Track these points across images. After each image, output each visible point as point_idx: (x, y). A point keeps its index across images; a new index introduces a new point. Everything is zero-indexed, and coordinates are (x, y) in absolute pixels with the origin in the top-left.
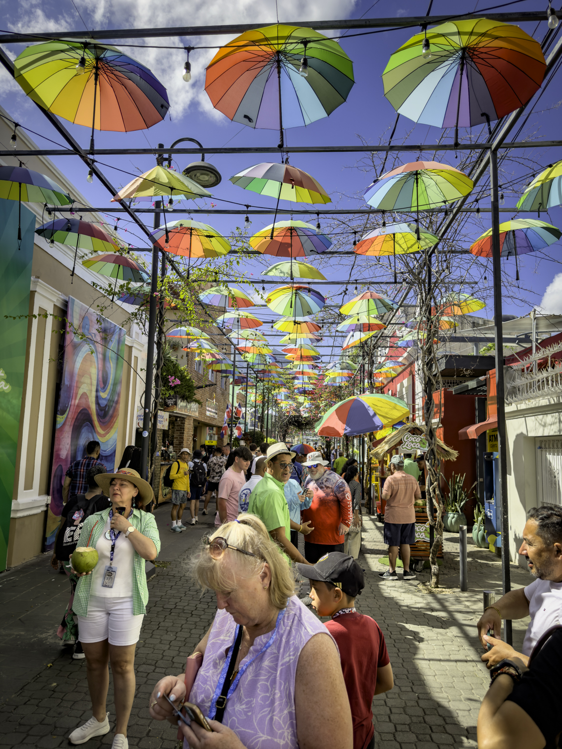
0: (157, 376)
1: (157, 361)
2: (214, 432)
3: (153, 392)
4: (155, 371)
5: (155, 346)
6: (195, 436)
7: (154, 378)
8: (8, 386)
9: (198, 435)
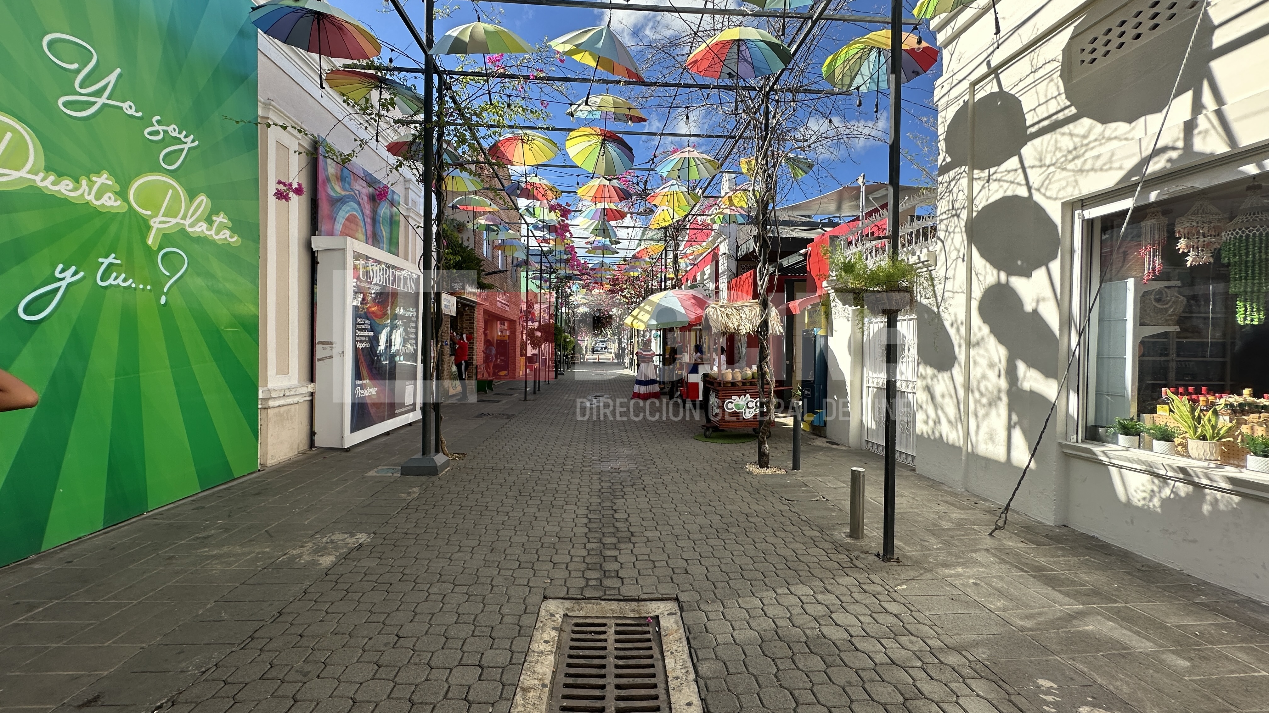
0: (438, 233)
1: (436, 216)
2: (506, 328)
3: (434, 254)
4: (434, 229)
5: (434, 196)
6: (485, 329)
7: (434, 236)
8: (236, 238)
9: (489, 328)
